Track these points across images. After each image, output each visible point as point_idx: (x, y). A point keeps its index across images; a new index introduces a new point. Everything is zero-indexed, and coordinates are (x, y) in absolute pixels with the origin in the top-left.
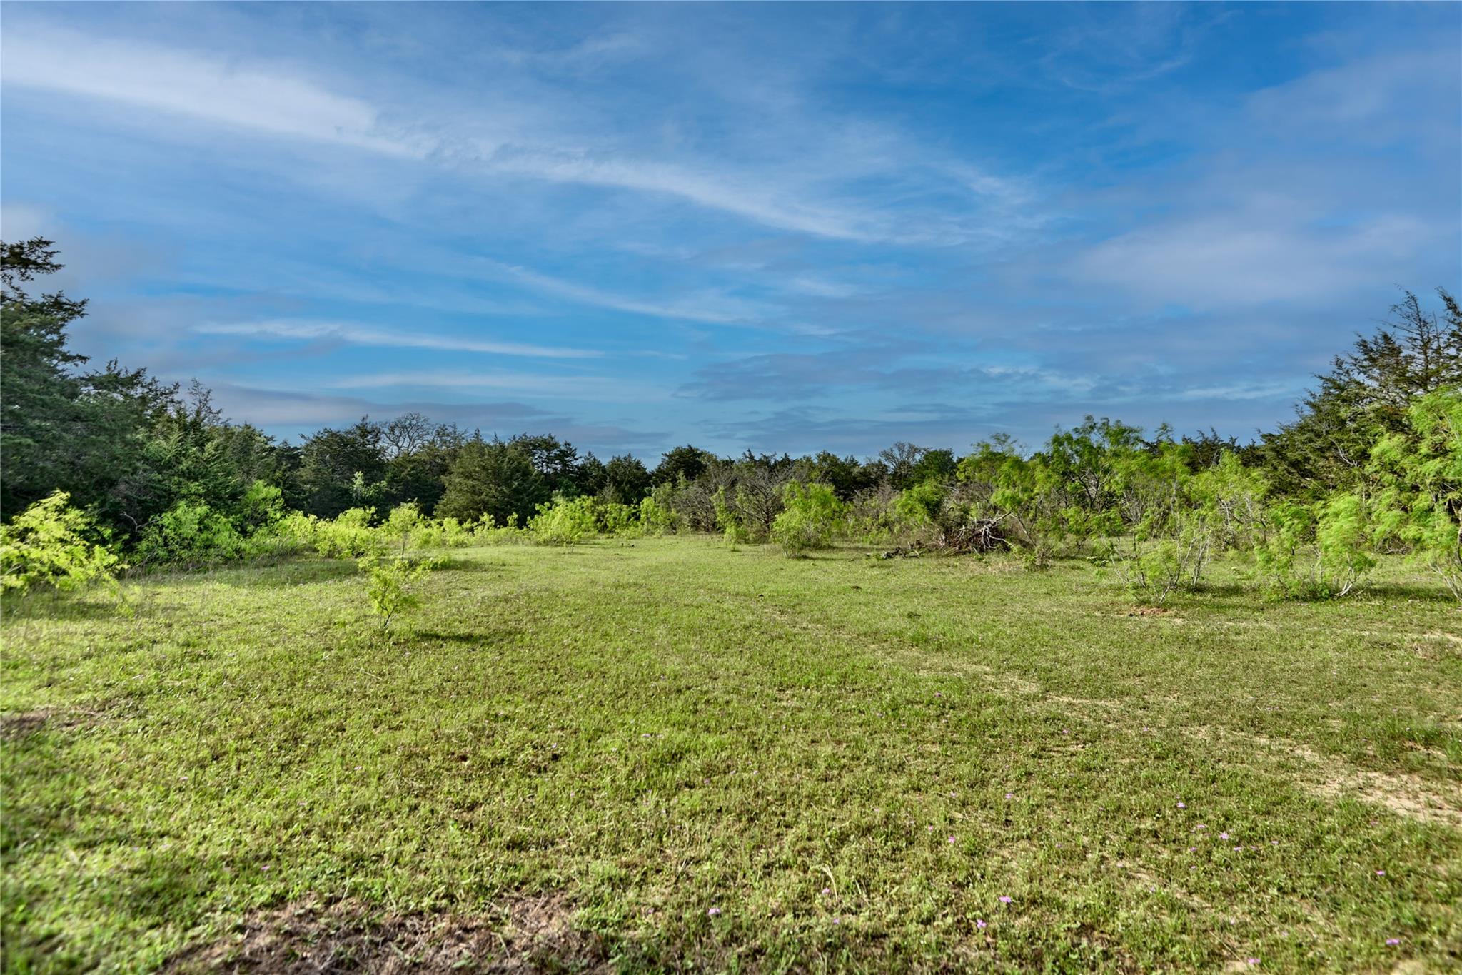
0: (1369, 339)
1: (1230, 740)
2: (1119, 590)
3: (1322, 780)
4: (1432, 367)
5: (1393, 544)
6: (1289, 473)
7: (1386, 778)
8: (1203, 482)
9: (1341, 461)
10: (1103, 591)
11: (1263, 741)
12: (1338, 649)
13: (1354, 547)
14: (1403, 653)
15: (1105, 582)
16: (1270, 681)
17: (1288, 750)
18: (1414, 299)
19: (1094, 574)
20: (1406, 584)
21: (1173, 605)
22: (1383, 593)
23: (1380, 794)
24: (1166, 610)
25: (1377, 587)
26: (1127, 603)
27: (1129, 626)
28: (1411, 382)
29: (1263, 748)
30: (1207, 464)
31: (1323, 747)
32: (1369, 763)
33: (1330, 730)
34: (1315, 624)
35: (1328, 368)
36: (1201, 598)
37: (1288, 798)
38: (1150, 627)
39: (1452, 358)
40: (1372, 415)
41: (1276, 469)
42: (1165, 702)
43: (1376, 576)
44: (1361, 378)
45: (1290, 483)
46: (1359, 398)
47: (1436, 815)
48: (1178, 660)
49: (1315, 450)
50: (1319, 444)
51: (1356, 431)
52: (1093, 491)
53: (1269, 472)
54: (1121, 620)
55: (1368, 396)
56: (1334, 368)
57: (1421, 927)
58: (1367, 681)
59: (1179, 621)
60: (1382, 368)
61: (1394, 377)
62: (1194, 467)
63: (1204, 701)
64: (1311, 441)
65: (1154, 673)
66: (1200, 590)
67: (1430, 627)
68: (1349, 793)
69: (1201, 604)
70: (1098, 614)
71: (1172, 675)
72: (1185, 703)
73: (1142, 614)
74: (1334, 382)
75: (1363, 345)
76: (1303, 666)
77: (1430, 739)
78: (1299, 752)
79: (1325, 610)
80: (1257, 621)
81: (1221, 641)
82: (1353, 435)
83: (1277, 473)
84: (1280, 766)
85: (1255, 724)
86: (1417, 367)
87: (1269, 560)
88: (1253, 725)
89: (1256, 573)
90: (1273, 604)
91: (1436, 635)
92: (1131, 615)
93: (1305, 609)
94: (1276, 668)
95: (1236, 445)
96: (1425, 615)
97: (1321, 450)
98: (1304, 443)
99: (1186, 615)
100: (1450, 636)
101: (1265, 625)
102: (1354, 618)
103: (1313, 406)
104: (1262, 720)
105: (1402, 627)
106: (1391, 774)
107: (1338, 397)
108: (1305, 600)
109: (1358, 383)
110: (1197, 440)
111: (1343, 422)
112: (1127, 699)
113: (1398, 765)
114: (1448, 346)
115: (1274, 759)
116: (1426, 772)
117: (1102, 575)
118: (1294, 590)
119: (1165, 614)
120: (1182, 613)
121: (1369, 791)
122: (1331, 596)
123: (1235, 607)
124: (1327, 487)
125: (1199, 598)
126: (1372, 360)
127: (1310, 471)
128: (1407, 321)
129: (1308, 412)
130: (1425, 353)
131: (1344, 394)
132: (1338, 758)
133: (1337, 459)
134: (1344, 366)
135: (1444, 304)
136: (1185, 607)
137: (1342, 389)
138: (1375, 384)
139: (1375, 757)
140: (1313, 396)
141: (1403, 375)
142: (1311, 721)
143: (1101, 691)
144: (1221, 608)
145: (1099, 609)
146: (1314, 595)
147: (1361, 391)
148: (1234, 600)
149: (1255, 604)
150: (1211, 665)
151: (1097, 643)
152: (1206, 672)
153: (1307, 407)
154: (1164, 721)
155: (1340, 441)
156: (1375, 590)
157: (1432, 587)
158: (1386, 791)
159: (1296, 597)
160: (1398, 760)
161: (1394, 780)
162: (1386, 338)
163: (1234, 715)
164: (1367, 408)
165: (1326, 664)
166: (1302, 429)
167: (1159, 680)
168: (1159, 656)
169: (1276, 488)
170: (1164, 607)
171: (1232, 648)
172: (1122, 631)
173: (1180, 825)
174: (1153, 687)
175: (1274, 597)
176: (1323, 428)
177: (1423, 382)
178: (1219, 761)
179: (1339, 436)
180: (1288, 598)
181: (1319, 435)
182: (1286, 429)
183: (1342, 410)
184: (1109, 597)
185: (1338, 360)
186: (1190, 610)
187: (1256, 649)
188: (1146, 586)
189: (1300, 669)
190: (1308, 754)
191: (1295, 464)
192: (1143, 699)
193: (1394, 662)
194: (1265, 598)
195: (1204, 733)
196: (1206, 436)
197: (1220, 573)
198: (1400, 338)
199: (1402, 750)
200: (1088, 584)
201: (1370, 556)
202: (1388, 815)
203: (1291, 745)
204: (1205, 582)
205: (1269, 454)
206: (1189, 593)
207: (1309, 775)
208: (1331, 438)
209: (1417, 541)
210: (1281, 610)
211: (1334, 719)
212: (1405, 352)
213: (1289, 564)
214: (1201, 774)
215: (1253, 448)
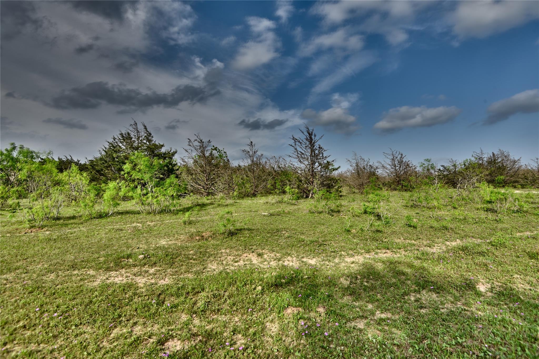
0: (123, 133)
1: (63, 276)
2: (21, 222)
3: (95, 280)
4: (140, 145)
5: (125, 198)
6: (96, 174)
7: (115, 273)
8: (63, 176)
9: (113, 171)
10: (13, 224)
11: (76, 272)
12: (106, 234)
13: (113, 199)
14: (125, 231)
15: (14, 220)
16: (81, 249)
17: (84, 273)
18: (136, 123)
19: (8, 216)
20: (129, 210)
21: (46, 226)
22: (122, 213)
23: (113, 278)
24: (42, 229)
25: (120, 212)
26: (25, 228)
27: (24, 238)
28: (133, 148)
29: (76, 275)
30: (66, 169)
31: (97, 268)
32: (110, 269)
33: (100, 262)
34: (100, 226)
35: (111, 140)
36: (59, 222)
37: (82, 291)
38: (34, 237)
39: (145, 143)
40: (123, 157)
41: (91, 172)
42: (37, 268)
43: (120, 208)
44: (120, 145)
45: (96, 178)
46: (119, 151)
47: (128, 279)
48: (45, 249)
49: (105, 167)
50: (106, 165)
51: (118, 162)
52: (12, 178)
53: (89, 173)
54: (20, 236)
55: (122, 151)
56: (113, 140)
57: (120, 316)
58: (113, 242)
59: (48, 233)
60: (126, 143)
61: (130, 146)
62: (61, 171)
63: (54, 263)
64: (103, 163)
65: (33, 256)
66: (58, 219)
67: (133, 222)
68: (103, 281)
69: (58, 225)
70: (8, 235)
71: (41, 256)
72: (46, 266)
73: (31, 232)
74: (112, 144)
75: (121, 134)
76: (93, 241)
77: (129, 256)
78: (88, 273)
79: (104, 221)
80: (79, 228)
81: (64, 238)
82: (116, 163)
83: (92, 174)
84: (81, 280)
85: (74, 267)
86: (135, 144)
87: (85, 206)
88: (73, 267)
89: (82, 210)
90: (86, 221)
91: (134, 225)
92: (26, 233)
93: (96, 221)
94: (84, 244)
95: (80, 163)
96: (132, 219)
97: (107, 167)
98: (101, 164)
99: (51, 229)
100: (138, 224)
101: (83, 229)
102: (113, 222)
103: (105, 152)
104: (76, 264)
105: (125, 224)
106: (116, 271)
107: (113, 150)
108: (97, 218)
109: (119, 146)
110: (64, 160)
111: (114, 158)
112: (18, 271)
113: (119, 267)
114: (144, 140)
115: (79, 278)
116: (127, 267)
117: (12, 217)
118: (95, 215)
119: (42, 230)
120: (50, 229)
121: (109, 279)
122: (106, 216)
123: (72, 224)
124: (108, 179)
125: (58, 222)
126: (124, 140)
127: (103, 174)
128: (134, 130)
129: (104, 153)
130: (138, 141)
131: (115, 149)
132: (101, 270)
133: (112, 170)
134: (116, 140)
135: (143, 127)
136: (51, 226)
137: (115, 148)
138: (124, 147)
139: (113, 267)
140: (106, 148)
141: (132, 146)
142: (94, 260)
143: (4, 271)
144: (66, 225)
145: (9, 233)
146: (101, 216)
147: (120, 149)
148: (72, 221)
149: (80, 222)
150: (59, 248)
151: (6, 248)
152: (57, 251)
153: (104, 152)
154: (35, 275)
155: (113, 164)
156: (120, 213)
157: (135, 210)
158: (115, 277)
159: (95, 218)
160: (119, 266)
161: (117, 272)
162: (129, 134)
163: (66, 266)
164: (122, 155)
165: (101, 240)
166: (101, 159)
167: (35, 259)
168: (36, 249)
169: (91, 179)
170: (42, 227)
171: (69, 240)
172: (20, 241)
173: (37, 318)
174: (32, 263)
175: (87, 218)
176: (108, 159)
177: (137, 149)
178: (57, 285)
179: (112, 163)
180: (92, 218)
181: (106, 162)
182: (96, 158)
183: (114, 154)
184: (15, 227)
185: (114, 137)
186: (53, 227)
187: (78, 238)
188: (34, 220)
189: (92, 243)
190: (92, 272)
191: (98, 171)
192: (26, 269)
193: (122, 235)
194: (84, 219)
195: (53, 276)
196: (68, 158)
197: (67, 211)
198: (132, 135)
199: (121, 262)
200: (5, 222)
201: (119, 202)
202: (114, 284)
203: (86, 271)
204: (61, 215)
205: (89, 167)
206: (53, 220)
207: (91, 280)
208: (110, 163)
209: (132, 197)
210: (88, 223)
211: (101, 257)
212: (133, 139)
213: (93, 206)
214: (49, 293)
215: (85, 164)
